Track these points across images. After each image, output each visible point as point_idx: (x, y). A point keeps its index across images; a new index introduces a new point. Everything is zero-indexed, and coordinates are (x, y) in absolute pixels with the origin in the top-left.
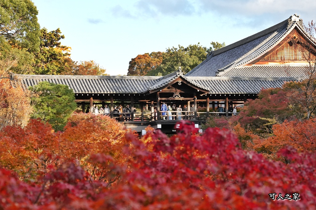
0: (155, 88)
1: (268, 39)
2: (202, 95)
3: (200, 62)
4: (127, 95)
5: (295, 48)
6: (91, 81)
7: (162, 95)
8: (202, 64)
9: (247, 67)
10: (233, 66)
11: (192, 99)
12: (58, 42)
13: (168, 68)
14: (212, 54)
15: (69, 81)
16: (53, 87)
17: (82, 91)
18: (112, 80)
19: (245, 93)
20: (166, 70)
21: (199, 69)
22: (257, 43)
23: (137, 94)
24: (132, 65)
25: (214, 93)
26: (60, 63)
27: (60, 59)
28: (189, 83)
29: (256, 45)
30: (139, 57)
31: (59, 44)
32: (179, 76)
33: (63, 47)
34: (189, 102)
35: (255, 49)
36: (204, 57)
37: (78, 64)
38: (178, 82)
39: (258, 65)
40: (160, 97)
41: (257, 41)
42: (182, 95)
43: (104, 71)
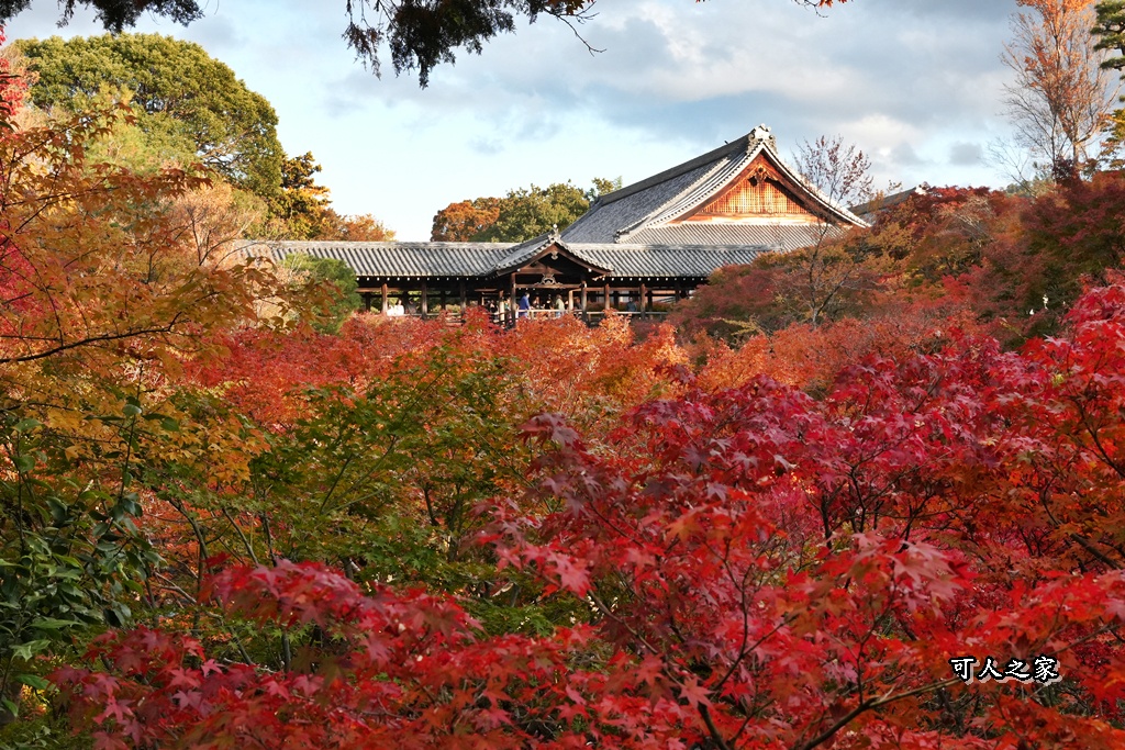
0: (507, 265)
1: (711, 173)
2: (596, 279)
3: (573, 218)
4: (453, 278)
5: (763, 188)
6: (383, 253)
7: (522, 279)
8: (581, 221)
9: (672, 225)
10: (645, 224)
11: (577, 286)
12: (309, 178)
13: (510, 228)
14: (601, 202)
15: (341, 252)
16: (314, 263)
17: (367, 272)
18: (424, 250)
19: (678, 274)
20: (507, 232)
21: (575, 230)
22: (689, 179)
23: (471, 278)
24: (439, 222)
25: (619, 275)
26: (312, 219)
27: (312, 211)
28: (572, 255)
29: (688, 184)
30: (453, 208)
31: (311, 181)
32: (552, 242)
33: (319, 189)
34: (571, 292)
35: (687, 190)
36: (580, 207)
37: (347, 220)
38: (551, 255)
39: (692, 223)
40: (517, 283)
41: (689, 177)
42: (558, 279)
43: (392, 234)
